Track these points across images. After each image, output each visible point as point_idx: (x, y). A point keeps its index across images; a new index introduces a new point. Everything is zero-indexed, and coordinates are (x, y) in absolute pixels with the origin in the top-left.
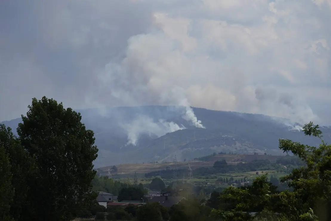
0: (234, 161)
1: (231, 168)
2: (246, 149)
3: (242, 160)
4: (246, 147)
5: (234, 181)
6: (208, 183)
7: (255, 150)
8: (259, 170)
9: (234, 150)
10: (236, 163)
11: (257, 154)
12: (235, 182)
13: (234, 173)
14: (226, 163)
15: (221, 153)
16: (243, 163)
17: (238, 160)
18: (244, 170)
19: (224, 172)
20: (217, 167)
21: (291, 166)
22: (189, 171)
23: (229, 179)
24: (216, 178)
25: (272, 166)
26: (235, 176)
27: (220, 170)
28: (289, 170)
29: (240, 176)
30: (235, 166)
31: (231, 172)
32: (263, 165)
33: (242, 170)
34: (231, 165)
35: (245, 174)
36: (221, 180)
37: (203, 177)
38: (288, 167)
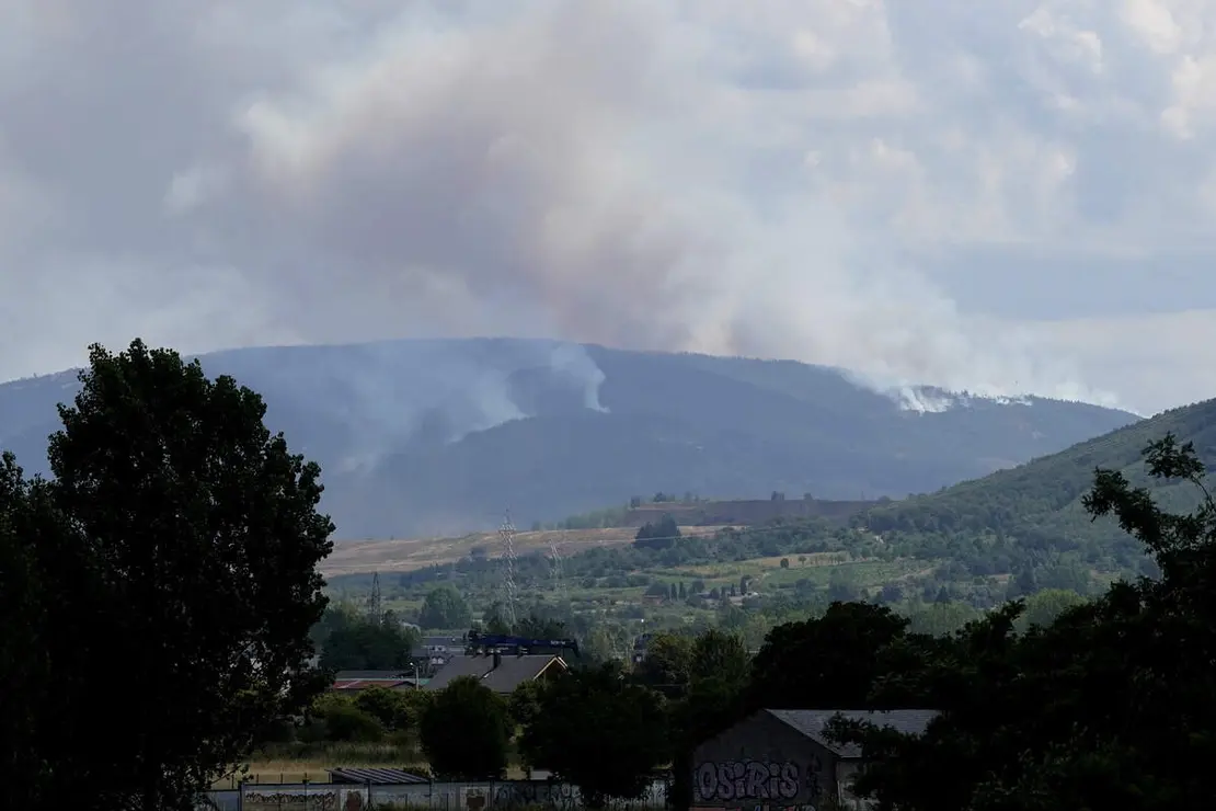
1: (695, 550)
3: (731, 521)
5: (707, 593)
6: (619, 603)
7: (773, 485)
8: (790, 553)
10: (712, 529)
11: (782, 497)
12: (710, 596)
13: (706, 563)
14: (678, 533)
15: (659, 498)
16: (737, 529)
17: (716, 519)
18: (738, 555)
19: (671, 561)
20: (649, 544)
21: (900, 534)
22: (552, 562)
23: (688, 588)
24: (645, 584)
25: (836, 535)
26: (709, 577)
27: (658, 557)
28: (891, 550)
29: (724, 575)
30: (705, 540)
31: (694, 561)
32: (805, 536)
33: (733, 552)
34: (693, 539)
35: (743, 568)
36: (659, 591)
37: (599, 580)
38: (888, 541)
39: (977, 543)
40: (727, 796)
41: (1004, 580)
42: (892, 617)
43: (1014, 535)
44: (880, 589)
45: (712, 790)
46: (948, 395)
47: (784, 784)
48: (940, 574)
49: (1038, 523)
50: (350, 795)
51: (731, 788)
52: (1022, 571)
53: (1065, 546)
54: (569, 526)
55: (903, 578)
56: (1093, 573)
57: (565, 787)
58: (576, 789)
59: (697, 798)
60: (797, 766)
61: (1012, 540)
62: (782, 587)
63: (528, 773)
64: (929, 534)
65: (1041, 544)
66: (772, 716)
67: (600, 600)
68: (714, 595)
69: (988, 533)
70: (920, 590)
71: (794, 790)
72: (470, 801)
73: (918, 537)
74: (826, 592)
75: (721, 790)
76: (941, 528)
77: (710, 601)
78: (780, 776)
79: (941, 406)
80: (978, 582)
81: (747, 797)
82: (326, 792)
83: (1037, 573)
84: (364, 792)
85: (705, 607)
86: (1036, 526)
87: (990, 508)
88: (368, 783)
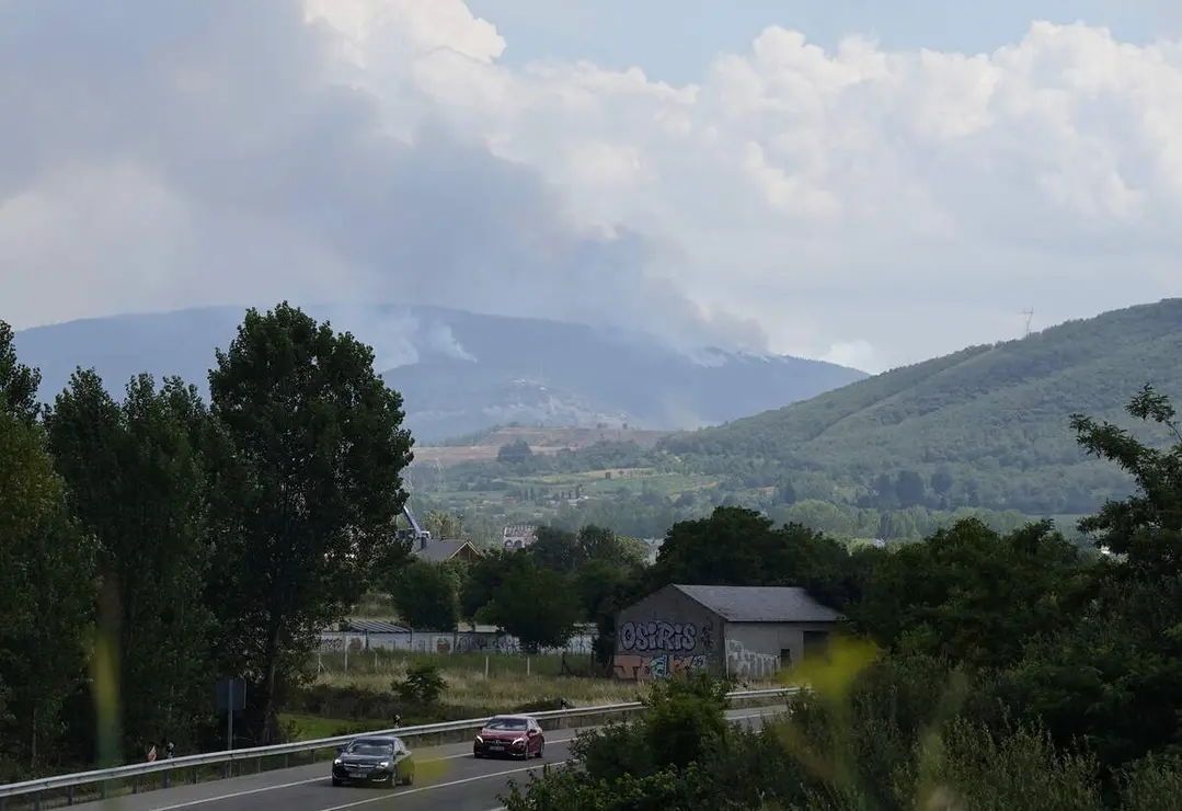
1: (541, 464)
3: (566, 443)
4: (573, 408)
5: (550, 496)
6: (485, 502)
8: (613, 467)
9: (542, 417)
10: (553, 448)
11: (605, 426)
12: (554, 498)
13: (551, 474)
14: (530, 452)
15: (513, 425)
16: (573, 449)
17: (558, 442)
18: (574, 469)
19: (523, 472)
20: (506, 459)
21: (694, 455)
22: (436, 471)
23: (537, 491)
24: (505, 489)
25: (646, 456)
26: (551, 484)
27: (514, 469)
28: (686, 468)
29: (563, 483)
30: (550, 457)
31: (542, 472)
32: (623, 456)
33: (570, 466)
34: (541, 455)
35: (577, 478)
36: (517, 494)
37: (471, 485)
38: (685, 460)
39: (751, 464)
40: (642, 648)
41: (770, 491)
42: (761, 519)
43: (779, 459)
44: (679, 496)
45: (632, 643)
46: (727, 355)
47: (685, 640)
48: (722, 486)
49: (795, 450)
50: (353, 640)
51: (645, 641)
52: (785, 485)
53: (816, 467)
54: (447, 445)
55: (697, 488)
56: (836, 488)
57: (509, 637)
58: (517, 639)
59: (620, 648)
60: (695, 628)
61: (776, 462)
62: (606, 493)
63: (473, 626)
64: (714, 456)
65: (798, 466)
66: (677, 589)
67: (471, 500)
68: (555, 498)
69: (759, 457)
70: (709, 498)
71: (692, 644)
72: (440, 647)
73: (707, 458)
74: (639, 497)
75: (638, 643)
76: (724, 452)
77: (553, 502)
78: (682, 633)
79: (719, 361)
80: (752, 493)
81: (657, 648)
82: (335, 637)
83: (797, 486)
84: (363, 639)
85: (549, 506)
86: (793, 452)
87: (760, 438)
88: (365, 632)
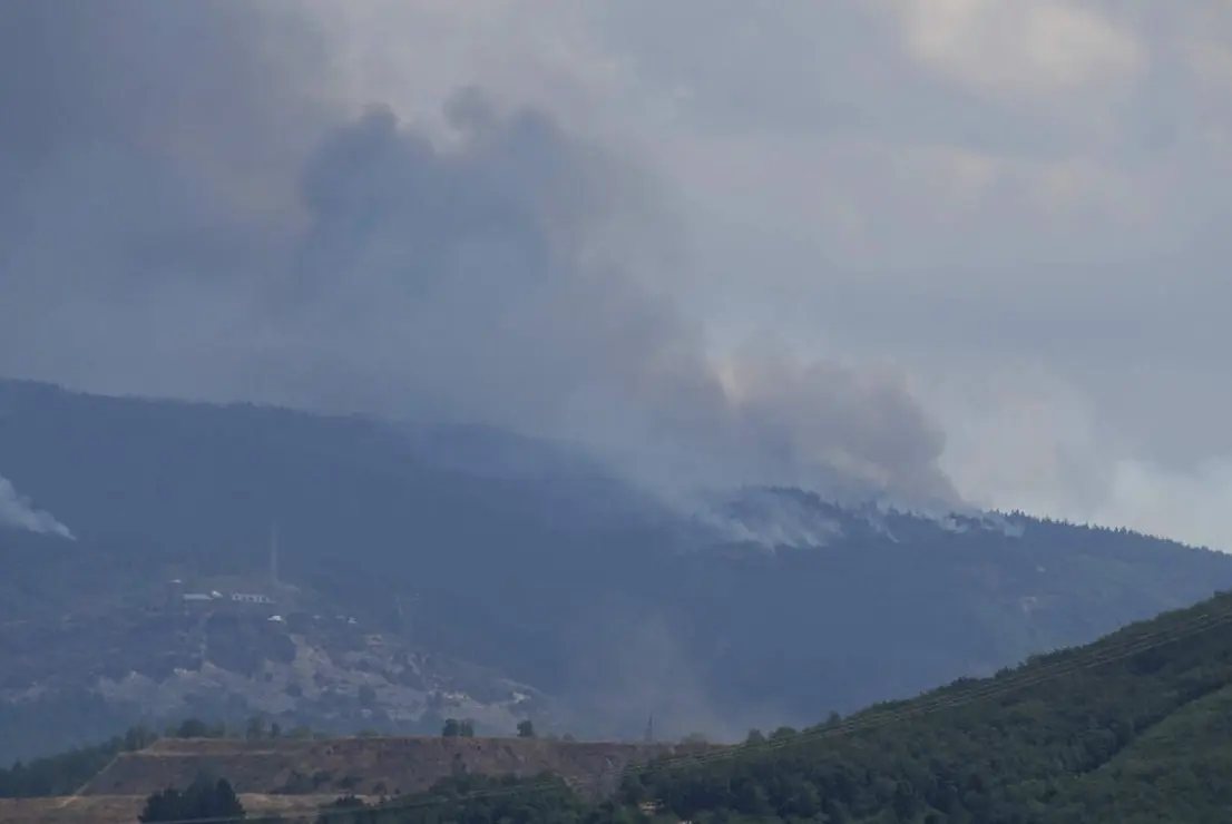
0: (288, 790)
2: (366, 697)
3: (347, 783)
4: (368, 677)
7: (436, 702)
9: (276, 704)
10: (307, 800)
11: (467, 729)
14: (237, 809)
15: (187, 730)
16: (369, 800)
17: (323, 779)
34: (270, 819)
46: (835, 513)
79: (812, 531)
87: (935, 764)
